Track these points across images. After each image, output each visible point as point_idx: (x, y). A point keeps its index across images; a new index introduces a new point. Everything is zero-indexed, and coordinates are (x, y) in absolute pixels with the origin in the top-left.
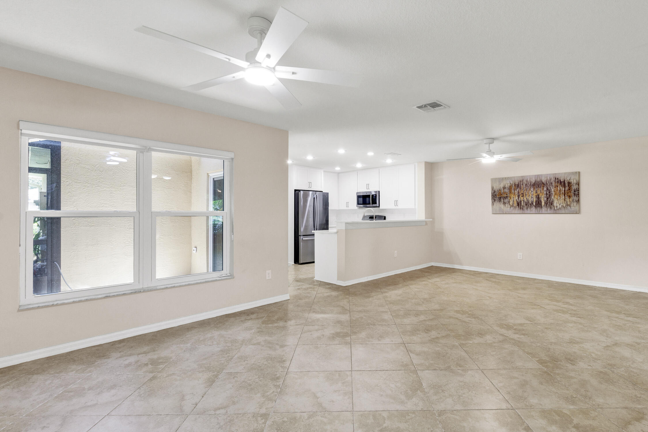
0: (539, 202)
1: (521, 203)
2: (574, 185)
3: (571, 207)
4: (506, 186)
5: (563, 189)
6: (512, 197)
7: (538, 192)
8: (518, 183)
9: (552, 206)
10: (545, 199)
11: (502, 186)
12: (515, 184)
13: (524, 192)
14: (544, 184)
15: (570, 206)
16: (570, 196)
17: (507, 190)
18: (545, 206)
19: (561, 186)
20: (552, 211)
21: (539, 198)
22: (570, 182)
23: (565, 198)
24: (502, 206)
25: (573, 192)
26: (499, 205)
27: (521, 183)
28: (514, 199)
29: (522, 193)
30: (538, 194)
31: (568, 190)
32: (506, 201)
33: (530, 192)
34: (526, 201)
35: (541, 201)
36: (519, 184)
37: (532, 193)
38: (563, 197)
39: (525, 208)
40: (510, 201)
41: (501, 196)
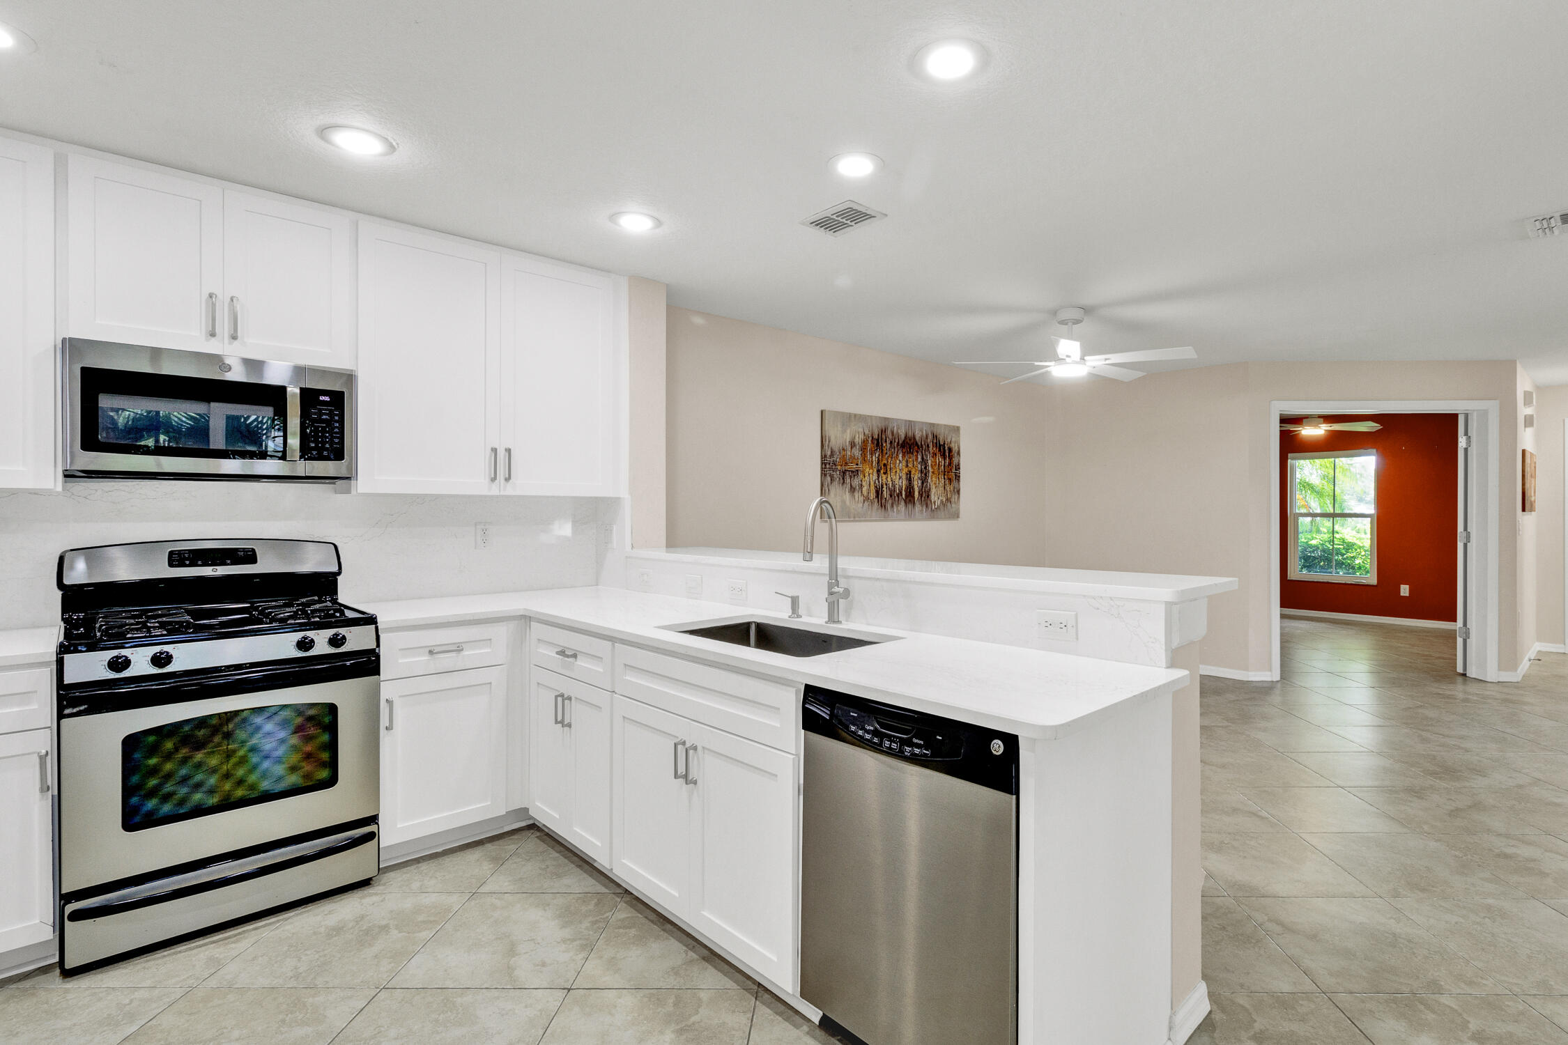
0: (910, 490)
1: (882, 490)
2: (955, 455)
3: (951, 505)
4: (857, 440)
5: (943, 462)
6: (867, 474)
7: (909, 465)
8: (879, 435)
9: (929, 502)
10: (920, 482)
11: (848, 438)
12: (873, 438)
13: (888, 462)
14: (918, 446)
15: (950, 502)
16: (950, 479)
17: (857, 453)
18: (919, 501)
19: (941, 455)
20: (928, 513)
21: (910, 480)
22: (951, 448)
23: (945, 482)
24: (847, 496)
25: (953, 470)
26: (839, 495)
27: (884, 437)
28: (869, 478)
29: (885, 465)
30: (910, 469)
31: (948, 467)
32: (856, 482)
33: (898, 462)
34: (891, 485)
35: (913, 490)
36: (879, 439)
37: (901, 465)
38: (943, 481)
39: (889, 505)
40: (864, 484)
41: (847, 468)
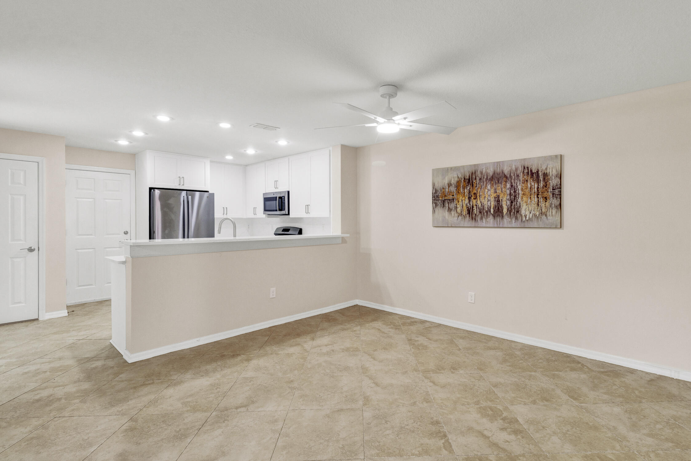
0: (498, 208)
1: (472, 209)
2: (553, 178)
3: (547, 218)
4: (453, 182)
5: (536, 186)
6: (460, 200)
7: (497, 191)
8: (470, 176)
9: (518, 215)
10: (509, 203)
11: (446, 181)
12: (464, 179)
13: (477, 192)
14: (506, 177)
15: (546, 215)
16: (546, 198)
17: (453, 189)
18: (508, 215)
19: (533, 180)
20: (518, 224)
21: (498, 201)
22: (547, 174)
23: (538, 200)
24: (446, 214)
25: (550, 190)
26: (442, 213)
27: (474, 177)
28: (463, 202)
29: (475, 194)
30: (498, 194)
31: (543, 188)
32: (452, 206)
33: (486, 190)
34: (480, 206)
35: (502, 207)
36: (470, 178)
37: (489, 192)
38: (536, 200)
39: (478, 218)
40: (458, 206)
41: (446, 198)
